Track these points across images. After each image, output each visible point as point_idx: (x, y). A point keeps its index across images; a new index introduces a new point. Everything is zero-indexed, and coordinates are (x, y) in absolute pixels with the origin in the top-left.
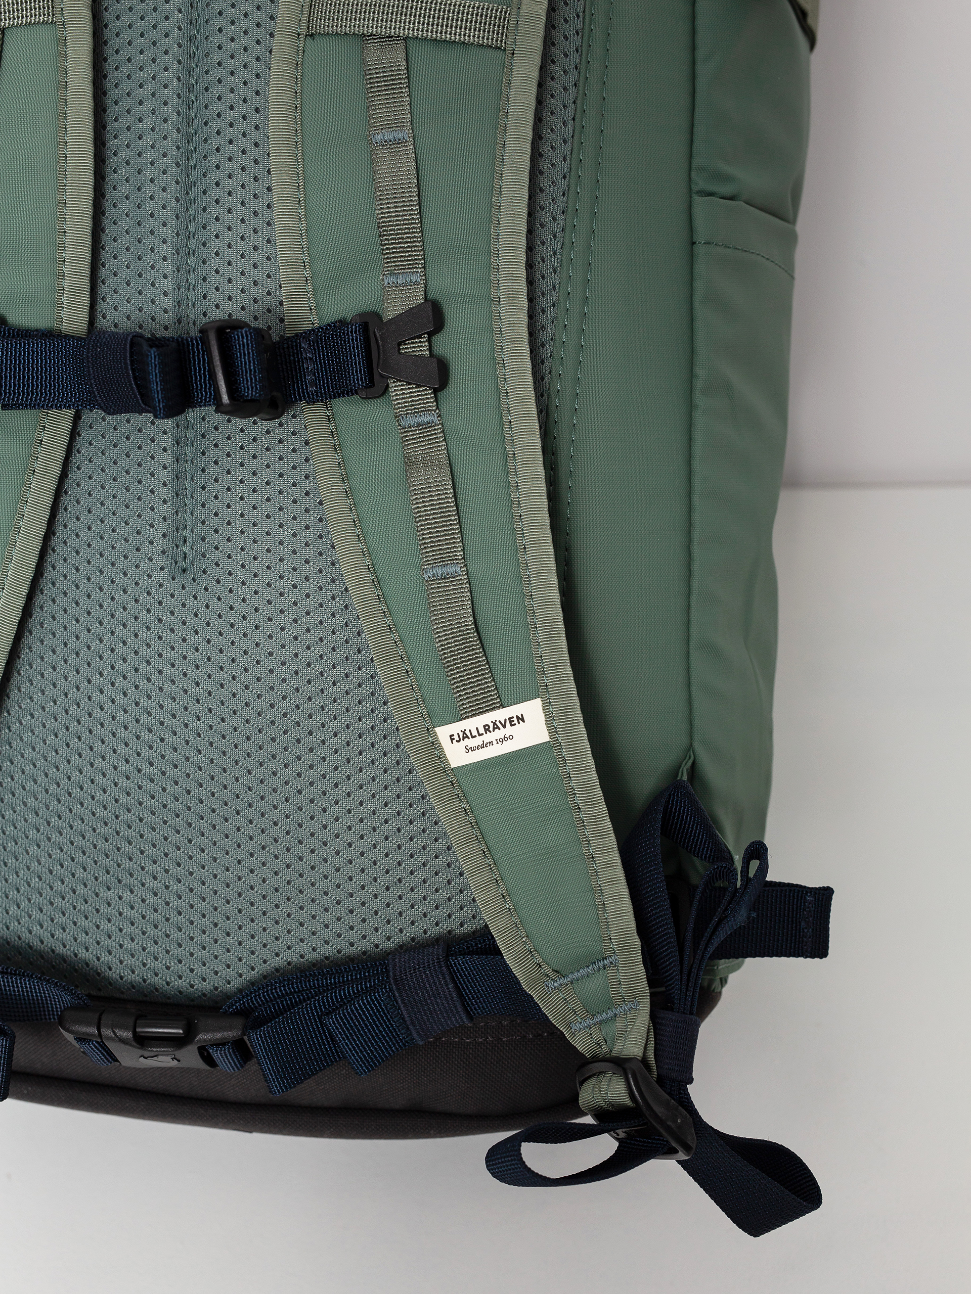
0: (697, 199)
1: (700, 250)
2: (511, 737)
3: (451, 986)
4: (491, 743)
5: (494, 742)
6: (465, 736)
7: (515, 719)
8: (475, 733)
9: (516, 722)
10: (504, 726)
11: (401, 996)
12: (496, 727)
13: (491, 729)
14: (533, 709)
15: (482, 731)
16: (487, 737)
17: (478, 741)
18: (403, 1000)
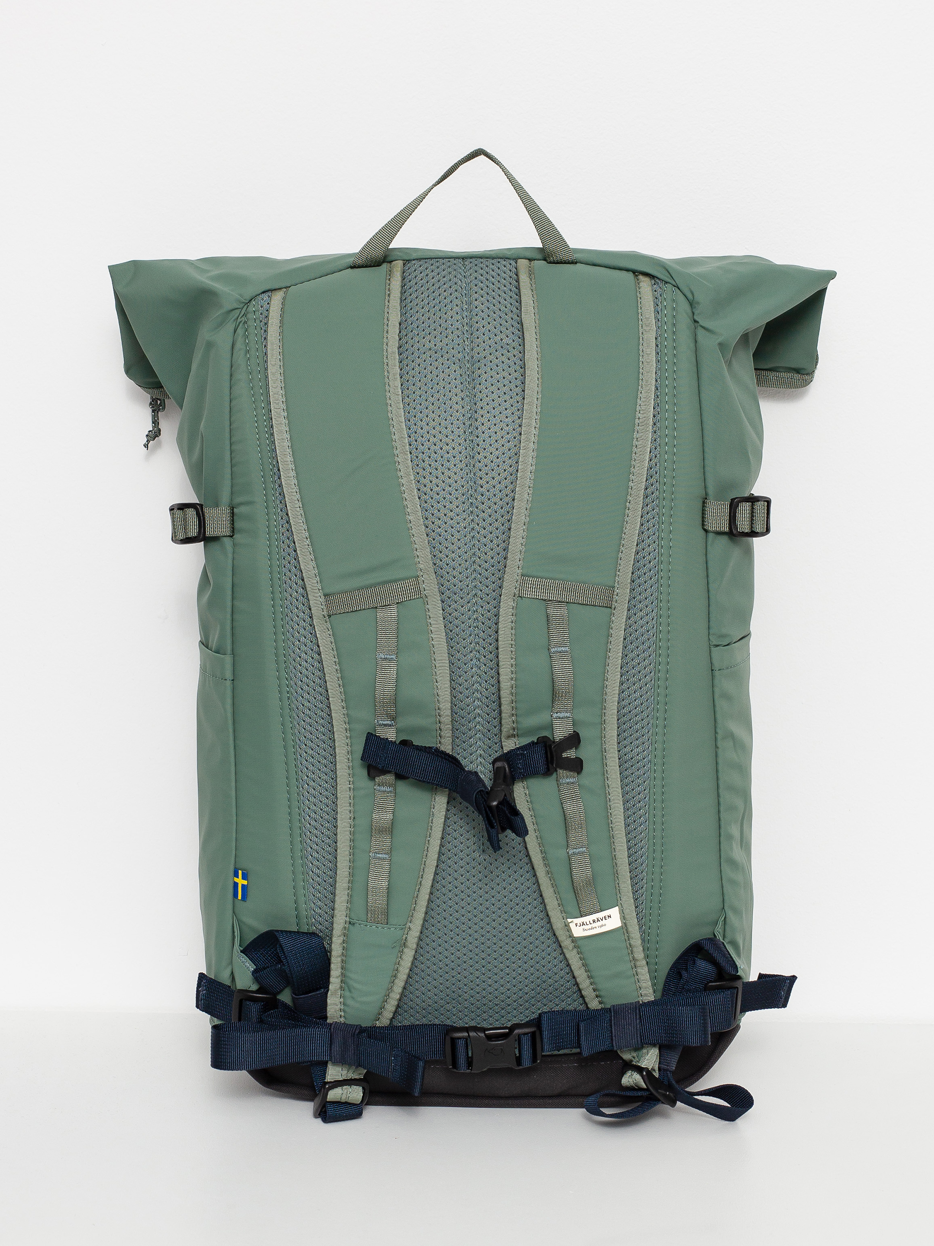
0: (713, 649)
1: (717, 673)
2: (605, 925)
3: (638, 1021)
4: (596, 927)
5: (597, 927)
6: (583, 924)
7: (607, 917)
8: (588, 923)
9: (607, 918)
10: (602, 920)
11: (614, 1020)
12: (598, 920)
13: (596, 921)
14: (615, 912)
15: (592, 922)
16: (594, 925)
17: (590, 926)
18: (614, 1022)
